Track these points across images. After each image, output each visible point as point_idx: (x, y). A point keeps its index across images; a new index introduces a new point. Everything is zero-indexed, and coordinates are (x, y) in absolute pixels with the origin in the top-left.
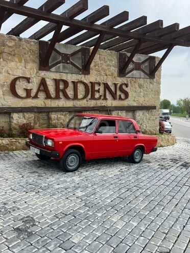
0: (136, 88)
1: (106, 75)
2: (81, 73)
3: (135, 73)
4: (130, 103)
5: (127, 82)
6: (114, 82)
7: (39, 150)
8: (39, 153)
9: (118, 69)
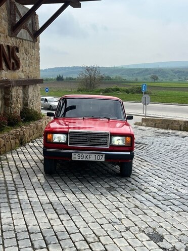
0: (23, 54)
3: (23, 33)
4: (20, 74)
5: (16, 44)
6: (6, 44)
7: (104, 155)
8: (103, 160)
9: (9, 24)
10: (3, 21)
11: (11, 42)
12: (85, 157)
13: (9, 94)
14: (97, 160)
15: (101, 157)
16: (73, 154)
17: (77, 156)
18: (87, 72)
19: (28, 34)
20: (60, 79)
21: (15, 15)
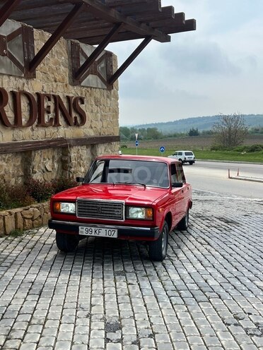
0: (92, 105)
1: (56, 81)
2: (23, 75)
3: (91, 80)
4: (86, 131)
5: (82, 94)
6: (66, 94)
7: (116, 230)
8: (115, 236)
9: (70, 70)
10: (62, 68)
11: (74, 92)
12: (94, 231)
13: (67, 155)
14: (108, 236)
15: (113, 233)
16: (80, 227)
17: (84, 230)
18: (225, 123)
19: (99, 80)
20: (193, 133)
21: (79, 58)
